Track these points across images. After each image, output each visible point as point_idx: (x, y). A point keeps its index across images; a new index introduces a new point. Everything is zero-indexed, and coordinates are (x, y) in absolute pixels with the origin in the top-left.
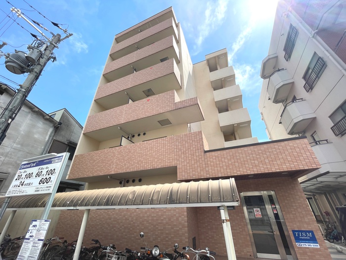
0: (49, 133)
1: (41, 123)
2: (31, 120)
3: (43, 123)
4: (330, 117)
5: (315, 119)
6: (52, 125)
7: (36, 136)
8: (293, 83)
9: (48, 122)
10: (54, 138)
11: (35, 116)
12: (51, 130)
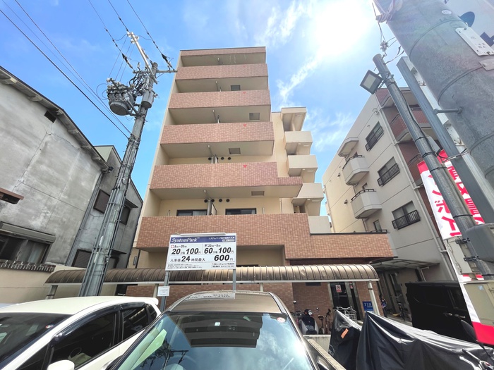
0: (96, 180)
1: (89, 165)
2: (79, 160)
3: (92, 165)
4: (393, 212)
5: (380, 210)
6: (99, 169)
7: (83, 184)
8: (368, 172)
9: (95, 165)
10: (100, 188)
11: (83, 155)
12: (98, 175)
